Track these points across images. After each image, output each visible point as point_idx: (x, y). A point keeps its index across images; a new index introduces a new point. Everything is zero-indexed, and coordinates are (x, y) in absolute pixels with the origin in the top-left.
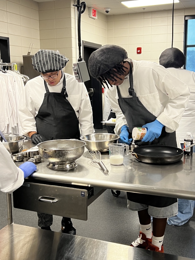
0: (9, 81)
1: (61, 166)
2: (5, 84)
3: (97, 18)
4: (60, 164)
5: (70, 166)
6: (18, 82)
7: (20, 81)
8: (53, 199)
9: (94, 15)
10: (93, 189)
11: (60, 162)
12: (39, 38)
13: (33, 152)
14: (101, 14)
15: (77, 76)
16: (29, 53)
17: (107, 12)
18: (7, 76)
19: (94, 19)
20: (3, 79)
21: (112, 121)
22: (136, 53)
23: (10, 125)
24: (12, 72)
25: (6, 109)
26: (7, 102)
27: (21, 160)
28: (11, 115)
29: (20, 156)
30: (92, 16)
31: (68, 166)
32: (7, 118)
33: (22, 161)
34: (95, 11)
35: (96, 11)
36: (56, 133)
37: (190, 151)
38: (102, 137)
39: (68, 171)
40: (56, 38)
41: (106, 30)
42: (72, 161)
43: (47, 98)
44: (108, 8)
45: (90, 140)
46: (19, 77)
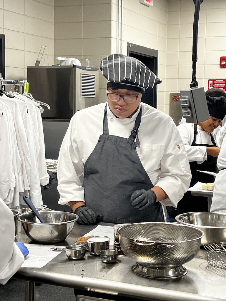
0: (19, 111)
2: (12, 116)
3: (153, 5)
6: (33, 114)
7: (35, 111)
9: (149, 1)
11: (157, 264)
12: (53, 37)
13: (100, 243)
15: (189, 112)
16: (38, 62)
18: (16, 103)
19: (148, 6)
20: (9, 108)
21: (202, 188)
22: (219, 65)
23: (17, 189)
24: (21, 95)
25: (12, 160)
26: (14, 148)
27: (80, 257)
28: (19, 171)
29: (79, 249)
30: (145, 2)
32: (14, 176)
33: (82, 259)
38: (213, 218)
39: (171, 281)
40: (83, 38)
41: (166, 25)
46: (33, 105)
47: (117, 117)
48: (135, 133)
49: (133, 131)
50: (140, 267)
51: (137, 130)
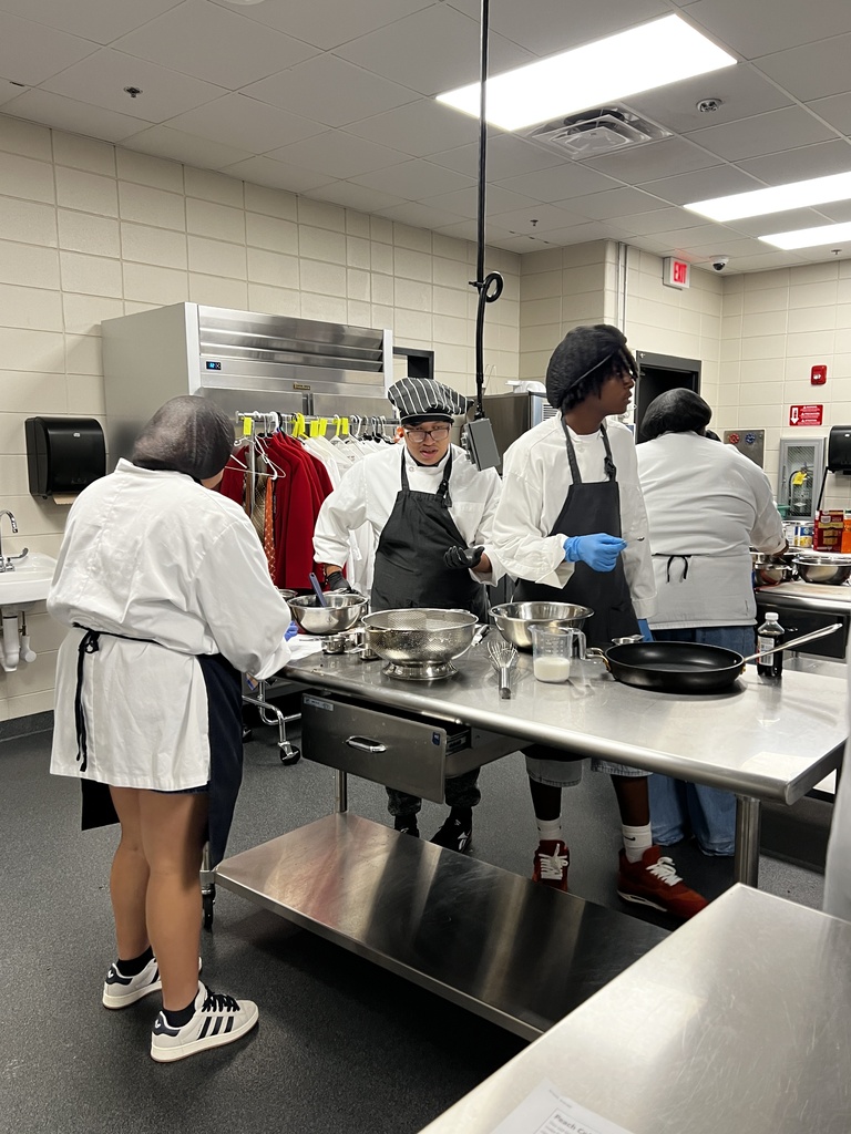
1: (412, 672)
3: (688, 287)
4: (409, 666)
5: (433, 672)
8: (377, 744)
9: (680, 279)
10: (470, 732)
11: (411, 660)
12: (517, 351)
14: (699, 271)
17: (719, 267)
19: (680, 289)
22: (810, 381)
30: (672, 282)
31: (429, 671)
34: (682, 267)
35: (685, 266)
36: (421, 591)
37: (771, 664)
39: (430, 684)
42: (441, 660)
43: (401, 506)
44: (722, 256)
45: (518, 617)
47: (419, 464)
48: (443, 488)
49: (441, 485)
50: (392, 667)
51: (447, 484)
